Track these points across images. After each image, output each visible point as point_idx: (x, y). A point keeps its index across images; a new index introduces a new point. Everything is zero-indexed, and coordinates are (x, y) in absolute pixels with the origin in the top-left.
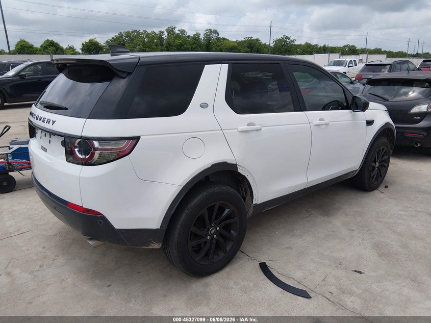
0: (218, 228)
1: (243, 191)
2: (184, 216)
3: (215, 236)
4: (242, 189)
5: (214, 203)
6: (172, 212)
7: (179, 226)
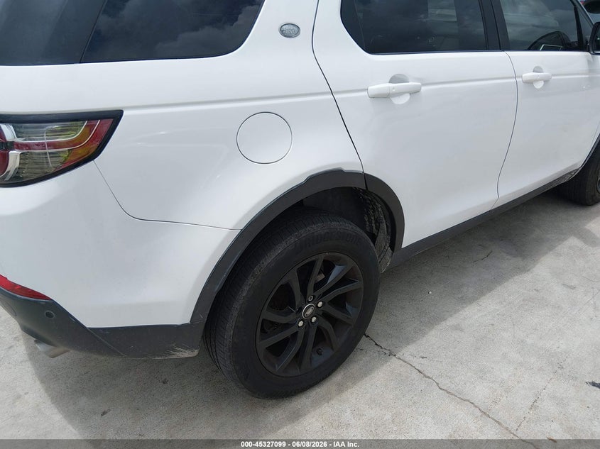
0: (320, 304)
1: (371, 223)
2: (245, 291)
3: (314, 319)
4: (369, 218)
5: (313, 258)
6: (217, 288)
7: (235, 313)
